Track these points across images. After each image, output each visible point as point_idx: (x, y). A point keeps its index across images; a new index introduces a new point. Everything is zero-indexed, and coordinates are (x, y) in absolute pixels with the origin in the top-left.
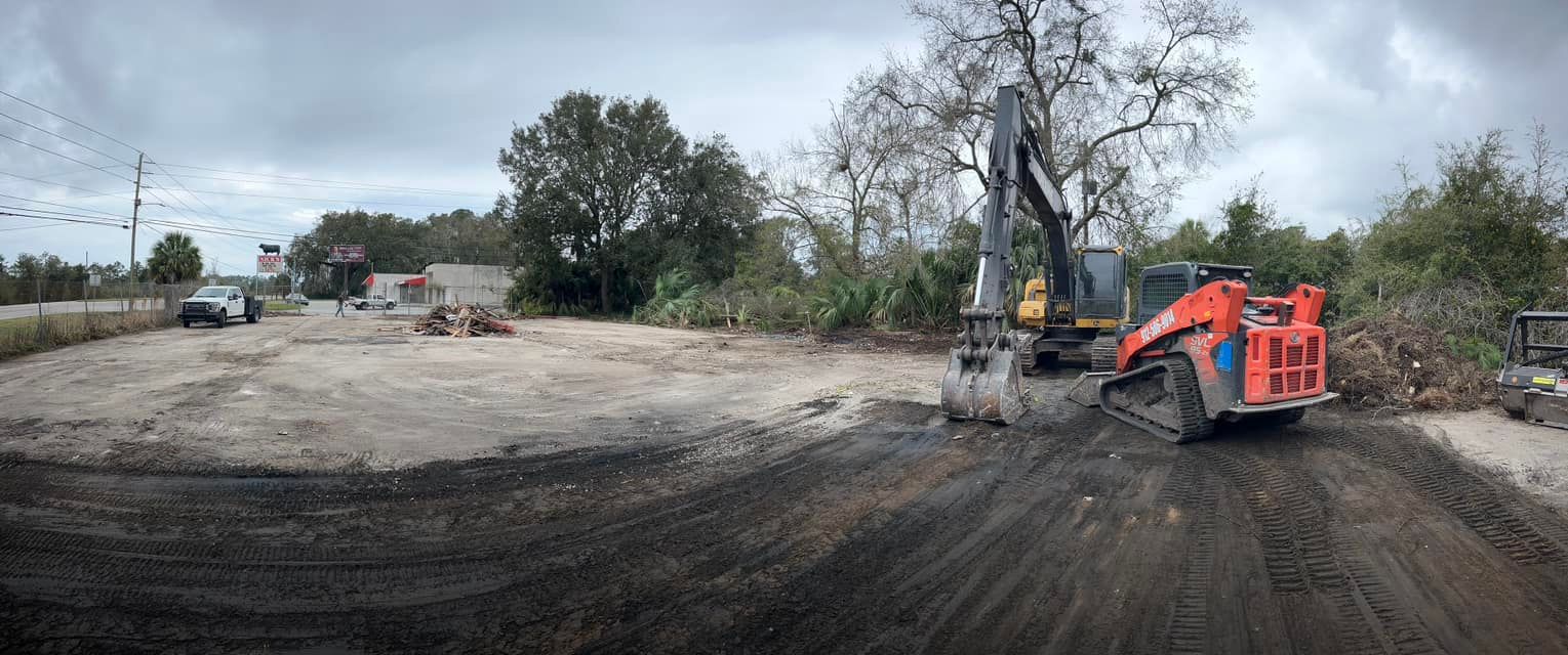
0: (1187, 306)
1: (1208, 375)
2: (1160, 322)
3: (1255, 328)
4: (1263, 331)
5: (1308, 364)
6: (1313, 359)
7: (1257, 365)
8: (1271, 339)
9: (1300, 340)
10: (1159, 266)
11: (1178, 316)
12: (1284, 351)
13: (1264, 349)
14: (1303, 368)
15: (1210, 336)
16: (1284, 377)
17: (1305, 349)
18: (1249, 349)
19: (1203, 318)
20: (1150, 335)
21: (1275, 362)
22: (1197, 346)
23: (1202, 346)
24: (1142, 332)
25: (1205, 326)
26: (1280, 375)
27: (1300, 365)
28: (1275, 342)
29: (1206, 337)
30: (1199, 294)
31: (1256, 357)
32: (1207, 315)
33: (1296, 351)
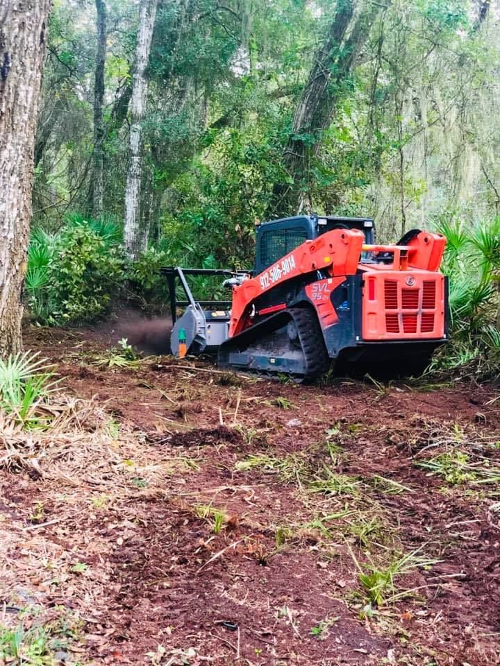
0: (308, 252)
1: (327, 319)
2: (280, 268)
3: (370, 272)
4: (377, 275)
5: (423, 308)
6: (429, 303)
7: (374, 307)
8: (385, 281)
9: (417, 284)
10: (288, 218)
11: (299, 261)
12: (399, 293)
13: (380, 290)
14: (420, 310)
15: (330, 281)
16: (400, 317)
17: (421, 293)
18: (366, 290)
19: (323, 263)
20: (270, 282)
21: (390, 303)
22: (318, 292)
23: (323, 292)
24: (261, 278)
25: (327, 272)
26: (396, 315)
27: (416, 308)
28: (390, 285)
29: (327, 282)
30: (320, 241)
31: (372, 297)
32: (327, 260)
33: (410, 295)
